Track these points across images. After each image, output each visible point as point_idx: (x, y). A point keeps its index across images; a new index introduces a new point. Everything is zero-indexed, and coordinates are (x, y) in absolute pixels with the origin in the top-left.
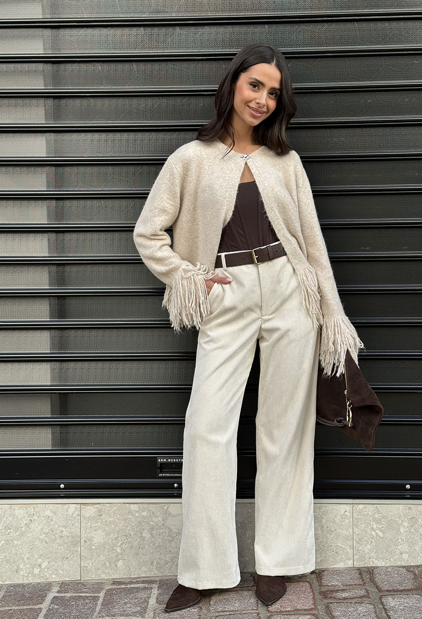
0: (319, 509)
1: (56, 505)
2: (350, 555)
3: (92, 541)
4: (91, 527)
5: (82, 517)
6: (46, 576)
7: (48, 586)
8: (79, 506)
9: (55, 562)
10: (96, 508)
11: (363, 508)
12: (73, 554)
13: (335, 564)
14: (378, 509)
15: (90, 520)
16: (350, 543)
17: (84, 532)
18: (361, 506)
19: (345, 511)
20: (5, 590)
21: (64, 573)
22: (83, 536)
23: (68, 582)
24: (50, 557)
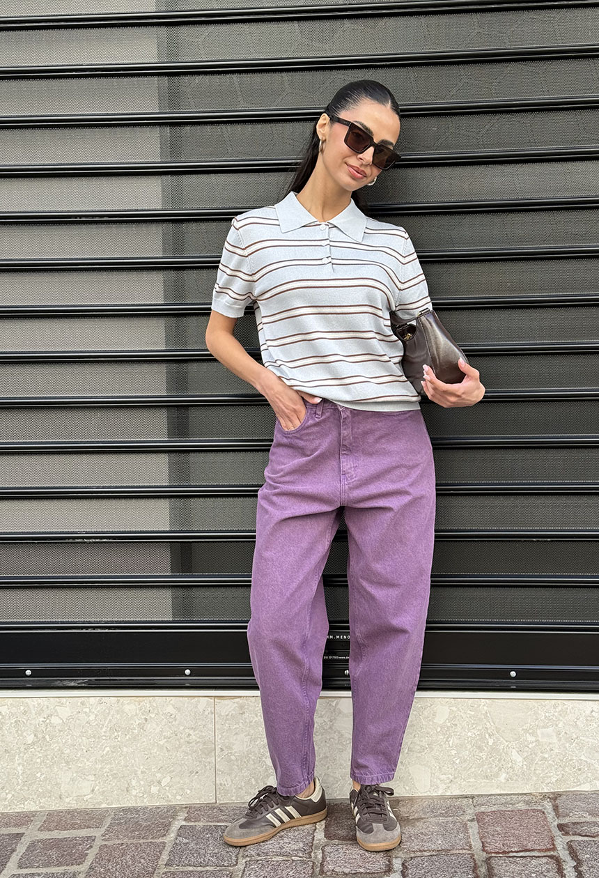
0: (554, 708)
1: (181, 699)
3: (231, 749)
4: (230, 729)
5: (216, 716)
6: (168, 797)
7: (172, 812)
8: (212, 701)
9: (181, 777)
10: (237, 703)
12: (206, 766)
13: (578, 785)
15: (227, 719)
17: (220, 736)
19: (592, 712)
20: (113, 816)
21: (194, 793)
22: (218, 741)
23: (199, 806)
24: (173, 771)
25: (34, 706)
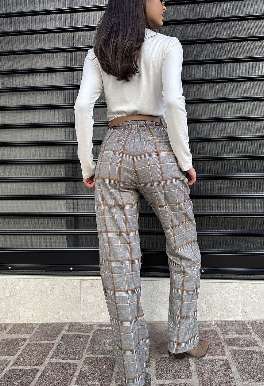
0: (220, 286)
1: (67, 280)
2: (238, 312)
3: (87, 301)
4: (87, 293)
5: (81, 287)
6: (62, 319)
8: (80, 281)
9: (67, 311)
10: (89, 282)
11: (247, 285)
12: (77, 307)
13: (229, 318)
14: (255, 286)
15: (86, 289)
16: (238, 306)
17: (83, 295)
18: (245, 284)
19: (236, 287)
20: (38, 327)
21: (72, 318)
22: (82, 298)
23: (74, 323)
24: (64, 309)
25: (9, 281)
